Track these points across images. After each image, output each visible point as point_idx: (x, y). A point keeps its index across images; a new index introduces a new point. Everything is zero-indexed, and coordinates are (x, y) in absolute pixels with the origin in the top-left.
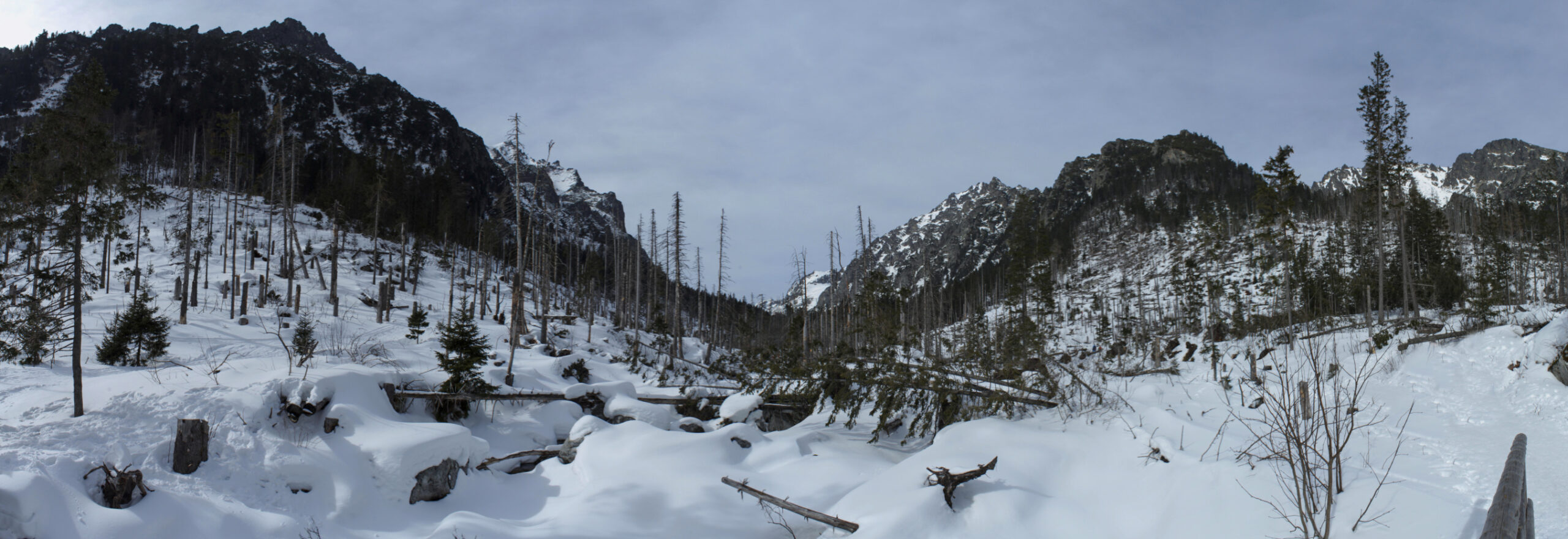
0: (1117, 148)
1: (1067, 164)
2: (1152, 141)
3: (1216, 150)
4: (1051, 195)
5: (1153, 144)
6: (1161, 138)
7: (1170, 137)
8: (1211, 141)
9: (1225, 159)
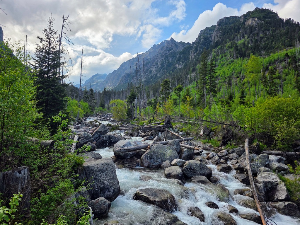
0: (224, 21)
1: (201, 31)
2: (240, 16)
3: (273, 14)
4: (195, 45)
5: (241, 17)
6: (245, 14)
7: (249, 12)
8: (271, 11)
9: (278, 18)
